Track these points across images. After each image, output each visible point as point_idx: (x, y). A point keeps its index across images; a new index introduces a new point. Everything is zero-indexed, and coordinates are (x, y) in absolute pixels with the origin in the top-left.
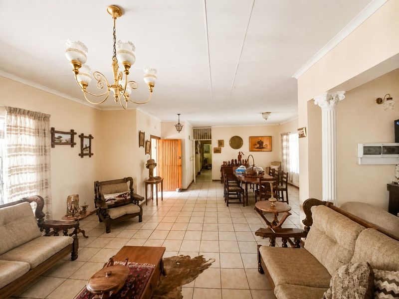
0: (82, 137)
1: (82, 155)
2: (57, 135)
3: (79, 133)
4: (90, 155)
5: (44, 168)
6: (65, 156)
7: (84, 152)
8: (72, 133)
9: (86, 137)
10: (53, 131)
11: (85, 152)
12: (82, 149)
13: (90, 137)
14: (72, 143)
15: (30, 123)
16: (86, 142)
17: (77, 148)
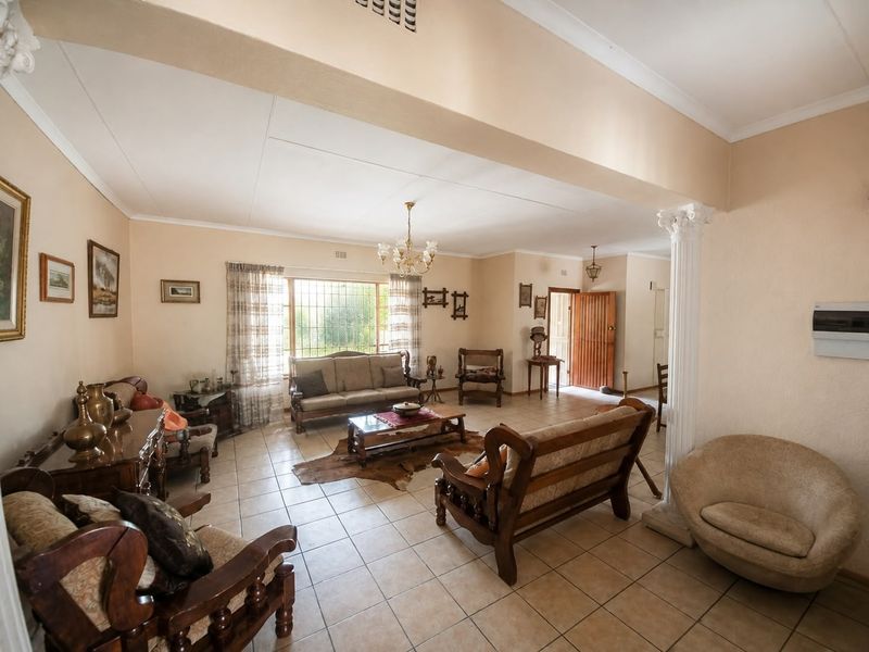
0: (455, 295)
1: (454, 317)
2: (429, 295)
3: (451, 291)
4: (465, 317)
5: (417, 327)
6: (438, 316)
7: (457, 313)
8: (444, 292)
9: (460, 295)
10: (425, 292)
11: (459, 313)
12: (455, 310)
13: (465, 295)
14: (444, 304)
15: (406, 286)
16: (460, 301)
17: (450, 308)
